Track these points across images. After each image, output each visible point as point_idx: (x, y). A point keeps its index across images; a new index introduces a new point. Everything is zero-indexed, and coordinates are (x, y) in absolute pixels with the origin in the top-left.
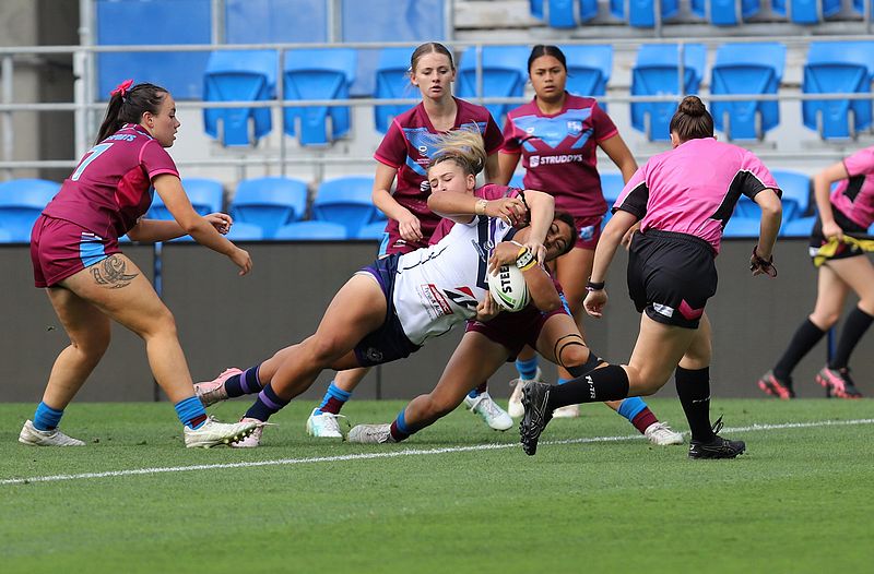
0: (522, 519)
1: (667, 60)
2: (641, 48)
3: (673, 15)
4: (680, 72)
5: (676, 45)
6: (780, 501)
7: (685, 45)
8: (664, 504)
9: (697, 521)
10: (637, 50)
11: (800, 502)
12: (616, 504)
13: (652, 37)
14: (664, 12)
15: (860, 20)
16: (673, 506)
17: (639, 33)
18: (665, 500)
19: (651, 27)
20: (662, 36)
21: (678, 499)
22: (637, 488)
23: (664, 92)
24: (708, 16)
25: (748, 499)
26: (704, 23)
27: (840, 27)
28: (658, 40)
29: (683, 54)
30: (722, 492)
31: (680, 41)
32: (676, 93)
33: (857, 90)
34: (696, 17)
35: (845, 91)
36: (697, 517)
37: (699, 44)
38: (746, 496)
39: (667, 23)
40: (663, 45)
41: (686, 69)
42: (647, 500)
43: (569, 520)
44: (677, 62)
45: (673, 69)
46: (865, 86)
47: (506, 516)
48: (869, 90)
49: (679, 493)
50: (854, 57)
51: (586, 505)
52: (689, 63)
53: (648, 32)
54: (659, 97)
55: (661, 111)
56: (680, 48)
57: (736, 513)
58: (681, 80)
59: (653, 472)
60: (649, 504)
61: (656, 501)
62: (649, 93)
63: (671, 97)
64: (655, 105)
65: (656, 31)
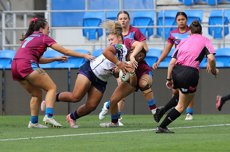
0: (176, 150)
1: (219, 15)
2: (211, 11)
3: (221, 1)
4: (223, 18)
5: (222, 10)
7: (224, 10)
8: (218, 146)
9: (228, 150)
10: (210, 12)
12: (204, 146)
13: (215, 8)
16: (221, 146)
17: (211, 7)
18: (218, 144)
19: (214, 5)
20: (218, 8)
21: (222, 144)
22: (210, 141)
23: (218, 24)
28: (216, 9)
29: (224, 13)
31: (223, 9)
32: (222, 24)
34: (228, 2)
36: (228, 149)
37: (228, 10)
39: (219, 4)
40: (218, 10)
41: (225, 17)
42: (213, 144)
43: (190, 150)
44: (222, 15)
45: (221, 17)
47: (171, 149)
49: (222, 142)
51: (195, 146)
52: (226, 16)
53: (214, 7)
54: (217, 26)
56: (223, 11)
58: (223, 20)
59: (215, 136)
60: (213, 146)
61: (216, 145)
62: (214, 24)
63: (220, 26)
64: (216, 28)
65: (216, 6)
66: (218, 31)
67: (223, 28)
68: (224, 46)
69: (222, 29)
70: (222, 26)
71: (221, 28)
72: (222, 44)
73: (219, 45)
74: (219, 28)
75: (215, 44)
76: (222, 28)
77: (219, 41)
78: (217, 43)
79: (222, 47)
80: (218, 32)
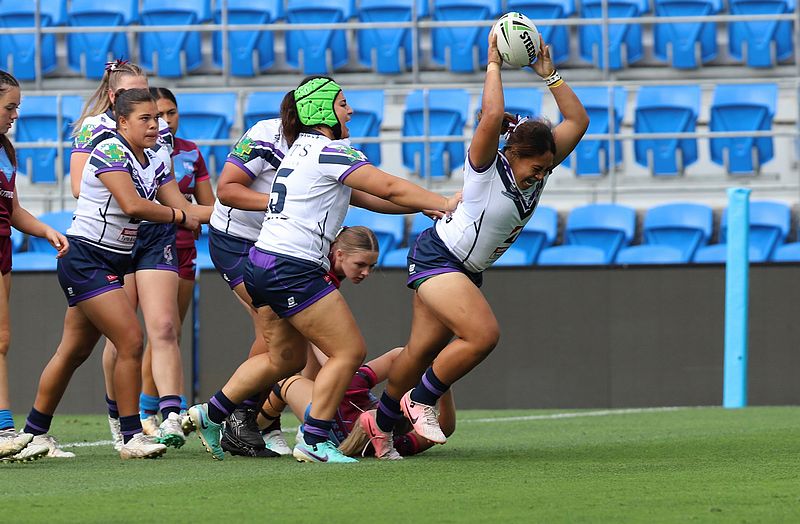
1: (47, 111)
3: (52, 69)
4: (59, 121)
5: (55, 97)
6: (152, 505)
7: (63, 97)
8: (49, 509)
11: (171, 507)
12: (6, 510)
13: (34, 89)
14: (44, 67)
15: (220, 74)
18: (50, 506)
19: (33, 80)
20: (43, 89)
21: (61, 505)
22: (23, 495)
23: (45, 139)
24: (83, 70)
25: (124, 504)
26: (80, 77)
27: (201, 80)
28: (38, 93)
29: (61, 105)
30: (102, 499)
31: (59, 93)
32: (55, 140)
33: (218, 137)
34: (72, 71)
35: (207, 138)
37: (75, 96)
38: (123, 501)
39: (47, 77)
40: (43, 97)
41: (64, 119)
42: (34, 506)
44: (56, 112)
45: (53, 118)
46: (224, 133)
48: (227, 137)
49: (61, 500)
50: (215, 106)
52: (67, 113)
53: (30, 85)
54: (40, 143)
55: (42, 156)
56: (58, 100)
57: (114, 517)
58: (59, 129)
59: (38, 481)
60: (36, 510)
61: (42, 506)
62: (31, 140)
63: (50, 143)
64: (37, 150)
65: (37, 84)
66: (44, 160)
67: (60, 152)
68: (63, 206)
69: (56, 155)
70: (58, 144)
71: (52, 152)
72: (57, 199)
73: (49, 203)
74: (46, 150)
75: (35, 200)
76: (56, 150)
77: (47, 190)
78: (42, 196)
79: (56, 209)
80: (44, 164)
